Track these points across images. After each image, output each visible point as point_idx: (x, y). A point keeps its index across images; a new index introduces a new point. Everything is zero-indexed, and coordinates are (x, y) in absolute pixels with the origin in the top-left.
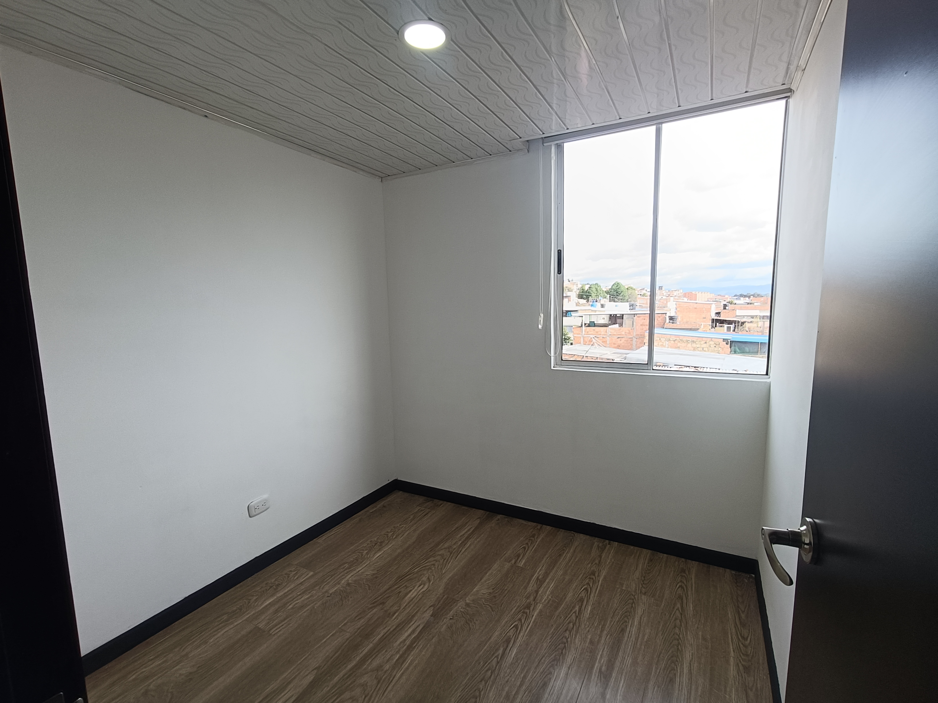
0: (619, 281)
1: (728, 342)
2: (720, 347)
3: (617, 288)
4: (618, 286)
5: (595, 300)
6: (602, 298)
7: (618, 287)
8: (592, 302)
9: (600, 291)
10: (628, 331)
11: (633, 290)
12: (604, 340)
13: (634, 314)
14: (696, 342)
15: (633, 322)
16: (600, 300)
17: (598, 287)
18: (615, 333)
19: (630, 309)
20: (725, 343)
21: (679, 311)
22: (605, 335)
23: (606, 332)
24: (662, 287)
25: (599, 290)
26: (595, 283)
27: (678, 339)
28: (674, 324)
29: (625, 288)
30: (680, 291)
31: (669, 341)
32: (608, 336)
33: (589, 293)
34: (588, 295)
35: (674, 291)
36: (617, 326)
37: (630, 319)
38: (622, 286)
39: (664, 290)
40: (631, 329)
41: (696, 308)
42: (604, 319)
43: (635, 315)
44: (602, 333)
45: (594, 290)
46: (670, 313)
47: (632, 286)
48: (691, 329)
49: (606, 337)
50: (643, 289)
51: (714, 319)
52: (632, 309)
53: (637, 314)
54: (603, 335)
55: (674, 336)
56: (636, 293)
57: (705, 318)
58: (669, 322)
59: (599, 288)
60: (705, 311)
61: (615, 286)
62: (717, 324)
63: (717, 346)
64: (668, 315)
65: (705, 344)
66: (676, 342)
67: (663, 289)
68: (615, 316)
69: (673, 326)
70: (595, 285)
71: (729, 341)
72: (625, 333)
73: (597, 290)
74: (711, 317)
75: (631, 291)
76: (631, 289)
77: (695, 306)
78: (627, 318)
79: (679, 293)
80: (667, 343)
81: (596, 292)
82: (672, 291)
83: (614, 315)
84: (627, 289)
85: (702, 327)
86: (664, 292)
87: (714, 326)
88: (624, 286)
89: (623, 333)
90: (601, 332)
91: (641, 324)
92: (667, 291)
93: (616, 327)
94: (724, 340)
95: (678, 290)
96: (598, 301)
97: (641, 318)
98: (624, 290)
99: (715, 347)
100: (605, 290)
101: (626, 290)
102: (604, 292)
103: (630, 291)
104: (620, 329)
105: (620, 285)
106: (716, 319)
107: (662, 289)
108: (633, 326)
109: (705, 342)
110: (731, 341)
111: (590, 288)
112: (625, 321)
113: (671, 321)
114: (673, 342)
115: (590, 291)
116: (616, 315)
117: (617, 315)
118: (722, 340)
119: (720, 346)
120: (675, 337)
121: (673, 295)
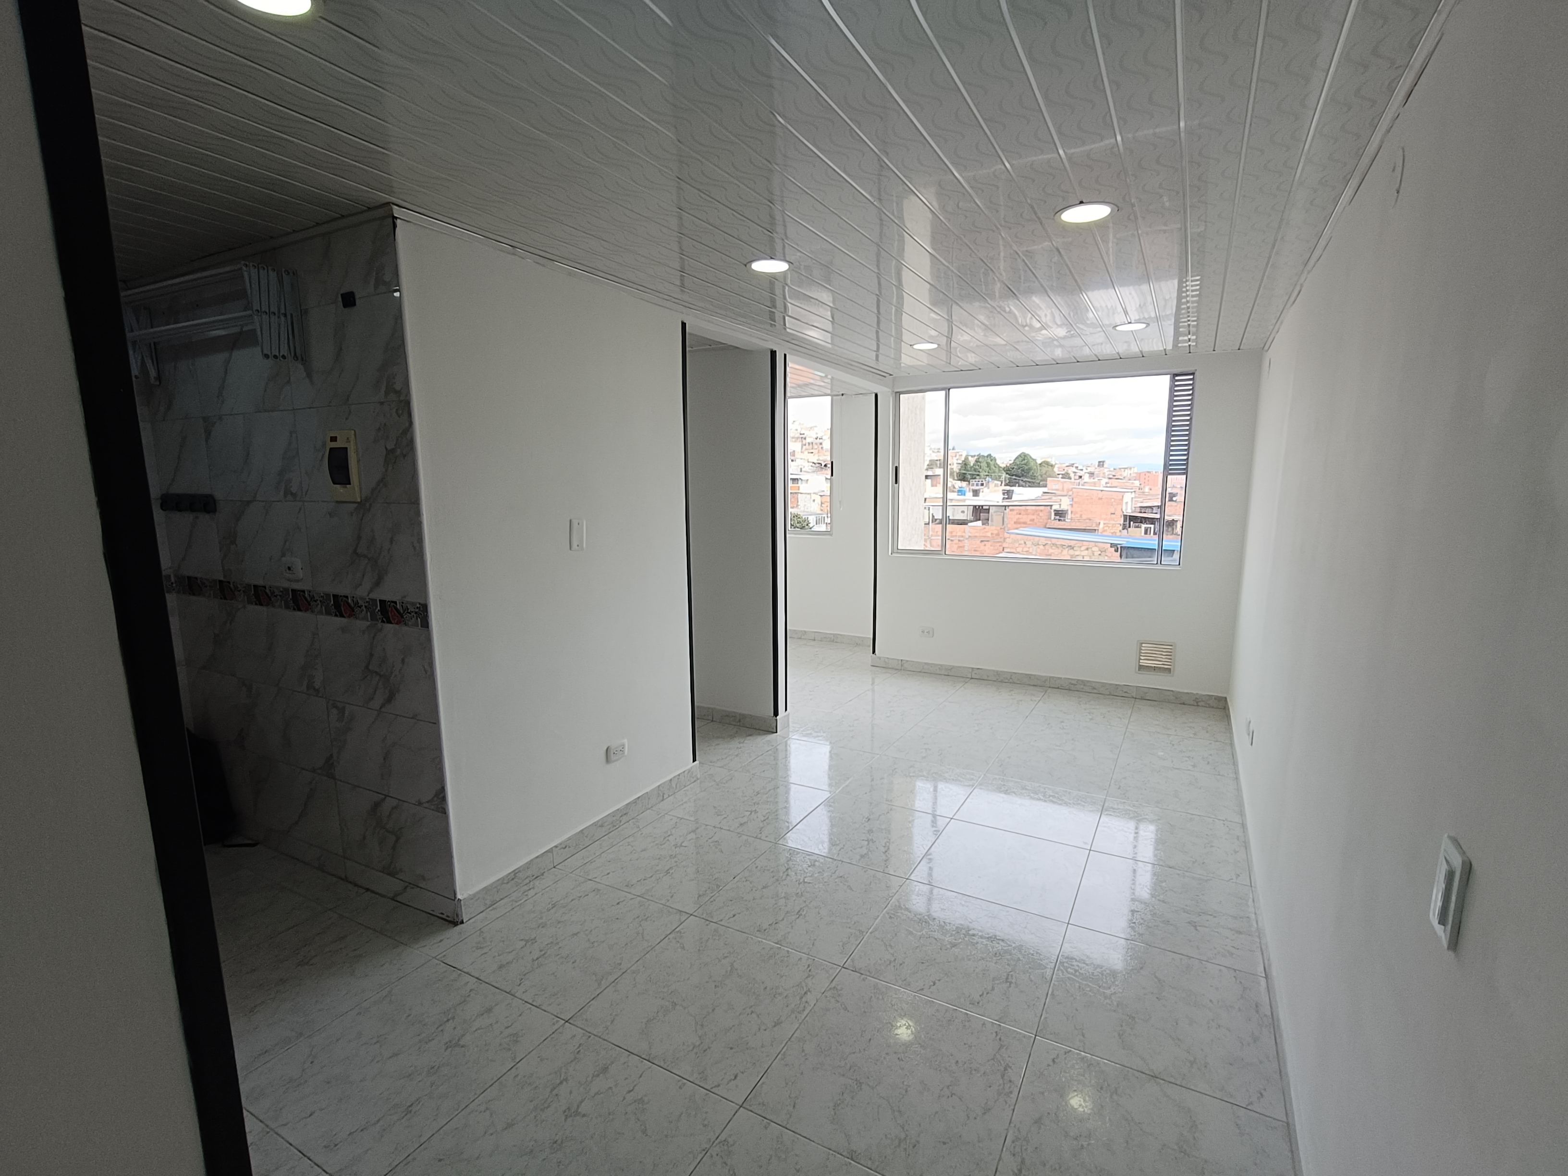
0: (1027, 451)
1: (1118, 548)
2: (1107, 556)
3: (1023, 462)
4: (1024, 460)
5: (980, 483)
6: (990, 480)
7: (1026, 461)
8: (975, 485)
9: (994, 468)
10: (996, 532)
11: (1050, 467)
12: (961, 544)
13: (1005, 506)
14: (1075, 548)
15: (1003, 517)
16: (989, 482)
17: (991, 460)
18: (977, 534)
19: (1004, 499)
20: (1113, 549)
21: (1076, 503)
22: (962, 536)
23: (964, 532)
24: (1103, 462)
25: (992, 467)
26: (986, 455)
27: (1049, 542)
28: (1060, 522)
29: (1037, 463)
30: (1132, 469)
31: (1038, 546)
32: (967, 539)
33: (976, 471)
34: (973, 475)
35: (1123, 470)
36: (979, 523)
37: (999, 513)
38: (1031, 460)
39: (1106, 468)
40: (1001, 528)
41: (1101, 499)
42: (963, 512)
43: (1007, 507)
44: (958, 534)
45: (984, 465)
46: (1060, 505)
47: (1049, 460)
48: (1084, 530)
49: (963, 540)
50: (1072, 465)
51: (1127, 515)
52: (1007, 499)
53: (1009, 506)
54: (959, 536)
55: (1044, 539)
56: (1055, 472)
57: (1114, 514)
58: (1055, 519)
59: (992, 463)
60: (1114, 503)
61: (1021, 459)
62: (1132, 523)
63: (1103, 554)
64: (1054, 508)
65: (1086, 551)
66: (1047, 547)
67: (1105, 466)
68: (981, 508)
69: (1059, 525)
70: (986, 458)
71: (1119, 546)
72: (992, 534)
73: (988, 465)
74: (1123, 512)
75: (1047, 469)
76: (1046, 466)
77: (1100, 495)
78: (994, 512)
79: (1132, 472)
80: (1035, 548)
81: (987, 469)
82: (1120, 469)
83: (979, 506)
84: (1040, 464)
85: (1101, 526)
86: (1106, 470)
87: (1128, 525)
88: (1035, 460)
89: (989, 534)
90: (957, 532)
91: (1015, 520)
92: (1112, 469)
93: (978, 525)
94: (1112, 545)
95: (1131, 468)
96: (985, 485)
97: (1015, 512)
98: (1035, 467)
99: (1100, 555)
100: (1003, 466)
101: (1039, 466)
102: (1001, 469)
103: (1044, 470)
104: (985, 528)
105: (1029, 458)
106: (1130, 516)
107: (1103, 465)
108: (1003, 524)
109: (1086, 547)
110: (1121, 547)
111: (976, 461)
112: (992, 515)
113: (1058, 517)
114: (1042, 547)
115: (977, 467)
116: (982, 506)
117: (984, 507)
118: (1110, 545)
119: (1107, 554)
120: (1046, 540)
121: (1121, 475)
